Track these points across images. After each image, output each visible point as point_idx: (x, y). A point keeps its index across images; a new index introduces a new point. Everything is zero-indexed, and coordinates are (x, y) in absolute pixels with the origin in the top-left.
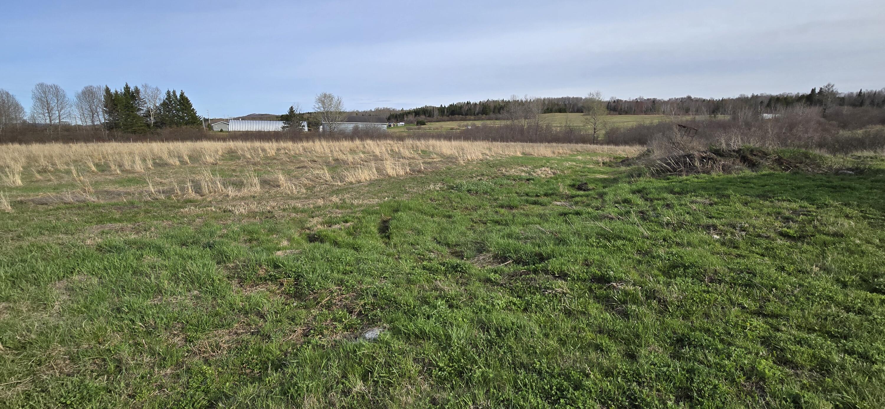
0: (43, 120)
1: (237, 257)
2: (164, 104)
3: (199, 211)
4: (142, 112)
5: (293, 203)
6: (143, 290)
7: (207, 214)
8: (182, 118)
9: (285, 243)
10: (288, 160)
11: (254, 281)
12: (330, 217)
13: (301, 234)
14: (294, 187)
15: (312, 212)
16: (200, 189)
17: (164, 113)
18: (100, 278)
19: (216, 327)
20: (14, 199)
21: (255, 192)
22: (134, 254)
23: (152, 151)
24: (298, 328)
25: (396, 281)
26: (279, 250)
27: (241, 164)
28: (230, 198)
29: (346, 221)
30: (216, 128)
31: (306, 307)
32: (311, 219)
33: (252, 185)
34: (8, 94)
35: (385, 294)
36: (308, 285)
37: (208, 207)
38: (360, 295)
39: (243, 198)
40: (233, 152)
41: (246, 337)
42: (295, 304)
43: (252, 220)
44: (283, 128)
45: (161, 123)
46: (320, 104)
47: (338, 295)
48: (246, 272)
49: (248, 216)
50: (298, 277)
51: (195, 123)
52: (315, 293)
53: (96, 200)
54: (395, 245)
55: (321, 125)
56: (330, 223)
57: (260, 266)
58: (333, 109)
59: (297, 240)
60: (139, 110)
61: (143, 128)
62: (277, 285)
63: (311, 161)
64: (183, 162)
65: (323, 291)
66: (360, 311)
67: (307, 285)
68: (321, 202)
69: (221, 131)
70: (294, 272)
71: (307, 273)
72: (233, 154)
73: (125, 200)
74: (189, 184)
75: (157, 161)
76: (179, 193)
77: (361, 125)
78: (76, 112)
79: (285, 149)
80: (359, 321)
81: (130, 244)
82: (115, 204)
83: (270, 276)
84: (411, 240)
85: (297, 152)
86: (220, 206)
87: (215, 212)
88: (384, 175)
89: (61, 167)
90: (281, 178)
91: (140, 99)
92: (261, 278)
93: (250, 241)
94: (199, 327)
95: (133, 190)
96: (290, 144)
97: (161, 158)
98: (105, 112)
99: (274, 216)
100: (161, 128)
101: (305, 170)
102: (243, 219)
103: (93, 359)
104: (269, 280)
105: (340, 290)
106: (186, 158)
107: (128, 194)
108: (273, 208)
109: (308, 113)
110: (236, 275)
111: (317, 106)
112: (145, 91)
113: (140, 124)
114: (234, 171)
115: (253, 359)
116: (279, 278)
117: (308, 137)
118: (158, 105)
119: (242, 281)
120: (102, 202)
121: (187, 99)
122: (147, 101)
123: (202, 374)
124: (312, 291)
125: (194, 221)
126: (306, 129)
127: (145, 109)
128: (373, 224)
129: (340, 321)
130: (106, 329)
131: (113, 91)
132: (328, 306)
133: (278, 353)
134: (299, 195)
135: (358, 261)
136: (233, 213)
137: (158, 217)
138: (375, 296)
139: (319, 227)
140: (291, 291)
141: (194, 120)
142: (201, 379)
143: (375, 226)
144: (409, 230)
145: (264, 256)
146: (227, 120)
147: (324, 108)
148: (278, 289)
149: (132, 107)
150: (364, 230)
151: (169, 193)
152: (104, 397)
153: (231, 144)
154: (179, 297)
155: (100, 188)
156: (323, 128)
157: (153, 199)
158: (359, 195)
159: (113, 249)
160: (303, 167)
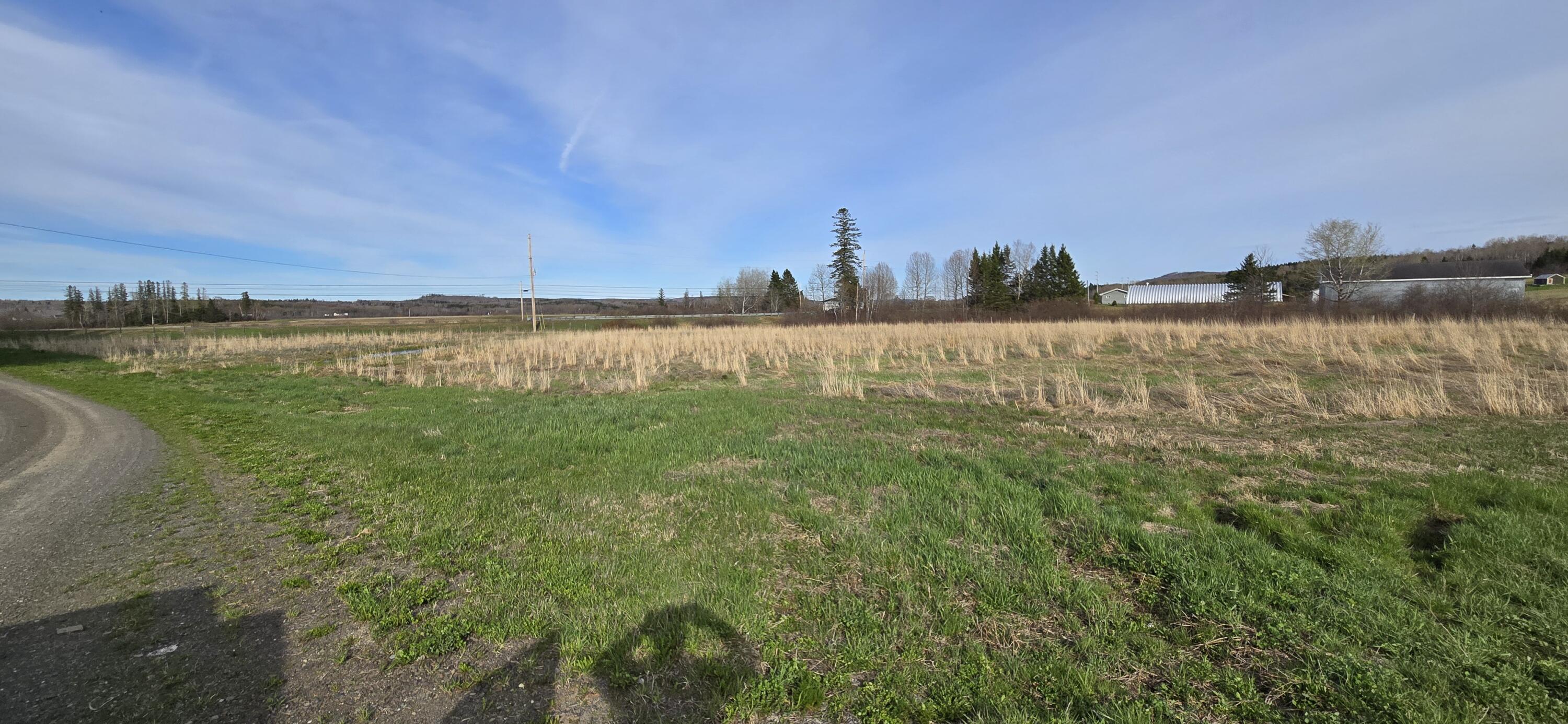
0: (911, 296)
1: (1074, 513)
2: (1038, 267)
3: (1044, 430)
4: (1009, 280)
5: (1204, 441)
6: (946, 523)
7: (1054, 436)
8: (1058, 286)
9: (1167, 511)
10: (1220, 358)
11: (1092, 560)
12: (1282, 482)
13: (1205, 501)
14: (1214, 410)
15: (1241, 465)
16: (1054, 395)
17: (1035, 279)
18: (911, 495)
19: (1017, 609)
20: (868, 386)
21: (1138, 411)
22: (950, 473)
23: (1009, 334)
24: (1140, 668)
25: (1415, 671)
26: (1150, 520)
27: (1130, 361)
28: (1095, 415)
29: (1319, 499)
30: (1107, 299)
31: (1170, 640)
32: (1235, 479)
33: (1134, 399)
34: (887, 267)
35: (1366, 686)
36: (1185, 600)
37: (1059, 425)
38: (1297, 663)
39: (1115, 419)
40: (1122, 340)
41: (1050, 642)
42: (1151, 626)
43: (1121, 459)
44: (1227, 296)
45: (1028, 296)
46: (1318, 245)
47: (1243, 643)
48: (1082, 541)
49: (1115, 451)
50: (1170, 578)
51: (1075, 292)
52: (1194, 620)
53: (933, 396)
54: (1453, 589)
55: (1316, 288)
56: (1275, 495)
57: (1107, 538)
58: (1351, 253)
59: (1191, 510)
60: (1007, 276)
61: (1007, 302)
62: (1128, 581)
63: (1267, 363)
64: (1044, 354)
65: (1211, 622)
66: (1288, 698)
67: (1182, 600)
68: (1267, 448)
69: (1114, 304)
70: (1165, 568)
71: (1187, 577)
72: (1122, 343)
73: (961, 401)
74: (1040, 387)
75: (1013, 350)
76: (1026, 399)
77: (1430, 284)
78: (941, 284)
79: (1220, 336)
80: (1278, 716)
81: (949, 458)
82: (951, 404)
83: (1120, 560)
84: (1518, 589)
85: (1244, 342)
86: (1077, 426)
87: (1067, 435)
88: (1474, 408)
89: (915, 353)
90: (1193, 390)
91: (1009, 262)
92: (1104, 559)
93: (1106, 492)
94: (994, 598)
95: (974, 388)
96: (1232, 329)
97: (1017, 346)
98: (969, 282)
99: (1161, 459)
100: (1028, 301)
101: (1249, 380)
102: (1105, 454)
103: (880, 588)
104: (1116, 565)
105: (1251, 634)
106: (1050, 347)
107: (967, 392)
108: (1164, 444)
109: (1290, 264)
110: (1066, 542)
111: (1310, 249)
112: (1017, 251)
113: (1004, 297)
114: (1114, 371)
115: (1049, 680)
116: (1135, 569)
117: (1277, 314)
118: (1029, 269)
119: (1073, 553)
120: (939, 400)
121: (1068, 256)
122: (1017, 264)
123: (977, 664)
124: (1189, 614)
125: (1034, 443)
126: (1279, 296)
127: (1013, 275)
128: (1391, 520)
129: (1231, 696)
130: (899, 557)
131: (980, 255)
132: (1216, 656)
133: (1091, 692)
134: (1222, 428)
135: (1319, 590)
136: (1092, 441)
137: (990, 430)
138: (1335, 679)
139: (1249, 496)
140: (1150, 598)
141: (1074, 288)
142: (974, 671)
143: (1399, 527)
144: (1519, 560)
145: (1118, 522)
146: (1126, 287)
147: (1327, 251)
148: (1129, 588)
149: (998, 274)
150: (1361, 528)
151: (1011, 397)
152: (876, 636)
153: (1123, 326)
154: (983, 548)
155: (943, 382)
156: (1321, 294)
157: (992, 404)
158: (1376, 445)
159: (932, 462)
160: (1247, 373)
